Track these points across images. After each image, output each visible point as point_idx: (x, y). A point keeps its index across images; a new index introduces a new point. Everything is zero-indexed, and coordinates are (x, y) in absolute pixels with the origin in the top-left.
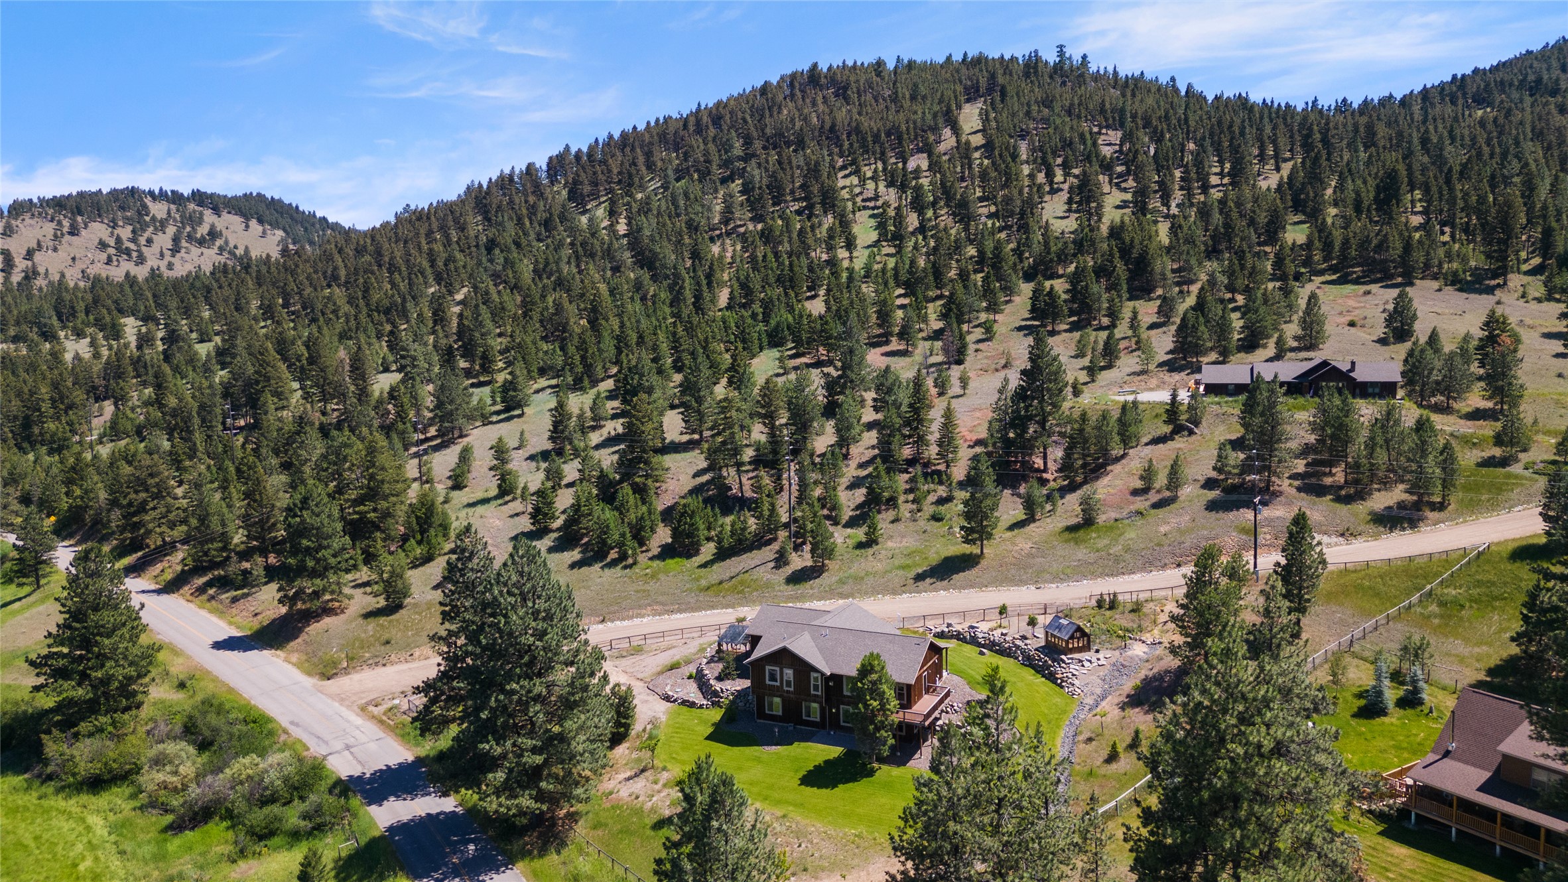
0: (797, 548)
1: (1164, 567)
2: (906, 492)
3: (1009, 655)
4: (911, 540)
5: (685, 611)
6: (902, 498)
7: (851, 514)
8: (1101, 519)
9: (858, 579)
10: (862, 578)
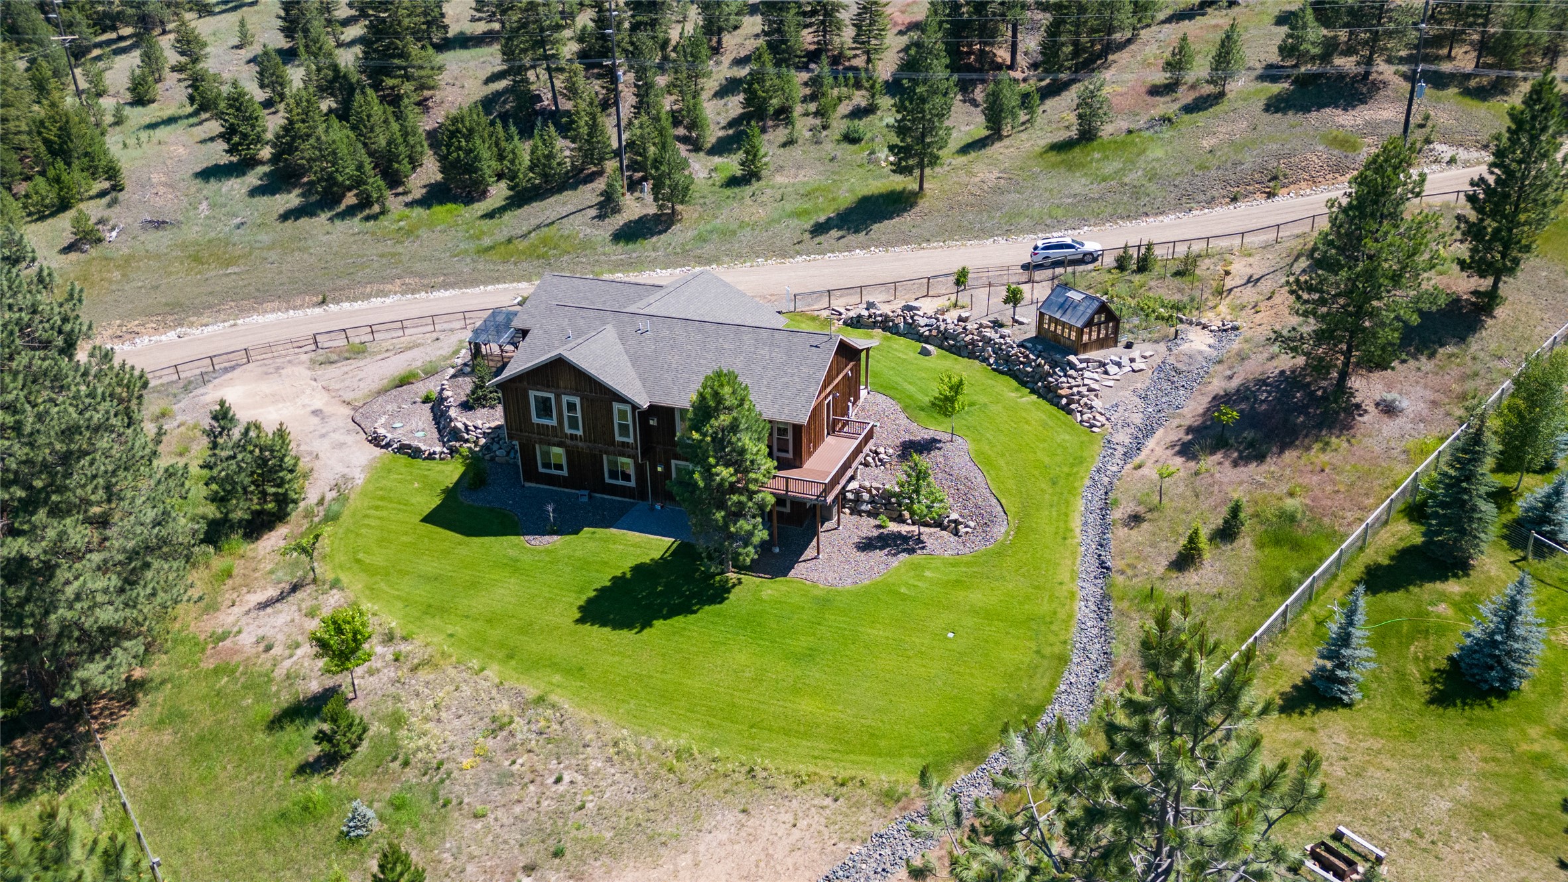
0: (633, 186)
1: (1211, 202)
2: (804, 100)
3: (971, 355)
4: (812, 172)
5: (452, 286)
6: (798, 109)
7: (721, 134)
8: (1107, 130)
9: (728, 234)
10: (734, 233)
